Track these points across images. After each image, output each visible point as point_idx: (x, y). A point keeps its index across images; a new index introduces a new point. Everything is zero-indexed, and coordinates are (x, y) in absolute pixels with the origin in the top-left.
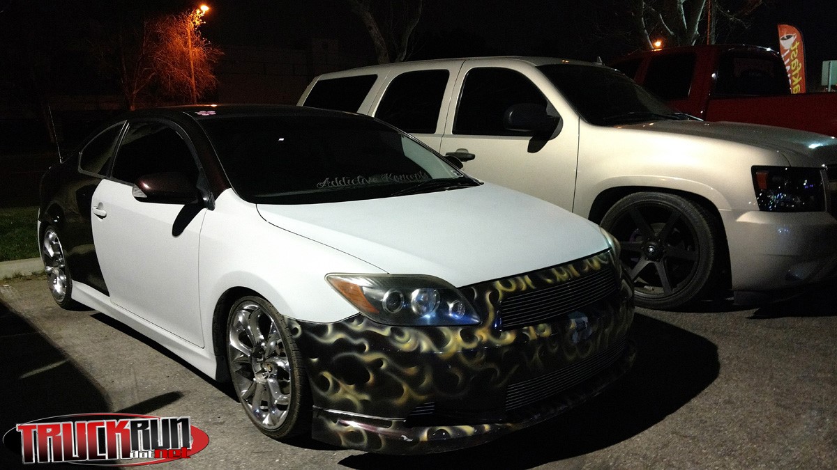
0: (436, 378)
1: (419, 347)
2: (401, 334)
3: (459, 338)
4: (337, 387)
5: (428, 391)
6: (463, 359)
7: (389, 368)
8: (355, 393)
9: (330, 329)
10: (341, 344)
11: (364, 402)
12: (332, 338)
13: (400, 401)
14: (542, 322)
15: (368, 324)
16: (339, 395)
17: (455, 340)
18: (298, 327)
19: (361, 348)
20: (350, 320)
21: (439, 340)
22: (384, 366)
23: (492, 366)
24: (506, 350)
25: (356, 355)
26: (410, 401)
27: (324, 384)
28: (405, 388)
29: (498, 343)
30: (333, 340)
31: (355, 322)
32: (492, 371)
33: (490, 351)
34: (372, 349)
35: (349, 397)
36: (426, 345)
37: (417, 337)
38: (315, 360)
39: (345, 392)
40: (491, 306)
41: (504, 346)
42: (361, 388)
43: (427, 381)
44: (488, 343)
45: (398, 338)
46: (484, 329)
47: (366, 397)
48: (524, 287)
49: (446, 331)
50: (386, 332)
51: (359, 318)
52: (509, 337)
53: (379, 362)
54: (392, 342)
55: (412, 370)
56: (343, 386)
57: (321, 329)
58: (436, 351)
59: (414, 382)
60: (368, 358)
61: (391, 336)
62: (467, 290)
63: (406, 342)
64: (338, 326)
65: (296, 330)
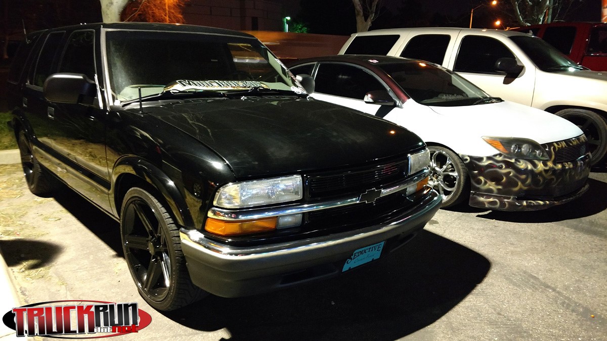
0: (532, 180)
1: (527, 167)
2: (519, 162)
3: (542, 165)
4: (486, 183)
5: (529, 185)
6: (544, 173)
7: (514, 175)
8: (494, 186)
9: (485, 159)
10: (489, 166)
11: (498, 190)
12: (485, 163)
13: (516, 189)
14: (569, 161)
15: (505, 157)
16: (487, 186)
17: (541, 165)
18: (468, 158)
19: (501, 167)
20: (496, 155)
21: (535, 165)
22: (511, 175)
23: (553, 177)
24: (558, 171)
25: (498, 170)
26: (521, 189)
27: (479, 182)
28: (520, 183)
29: (556, 168)
30: (486, 163)
31: (498, 156)
32: (553, 179)
33: (554, 171)
34: (506, 167)
35: (491, 187)
36: (530, 167)
37: (526, 164)
38: (476, 172)
39: (490, 185)
40: (553, 153)
41: (558, 170)
42: (497, 184)
43: (529, 181)
44: (553, 168)
45: (518, 163)
46: (551, 162)
47: (500, 187)
48: (564, 146)
49: (536, 162)
50: (513, 161)
51: (500, 155)
52: (560, 166)
53: (510, 173)
54: (516, 165)
55: (523, 177)
56: (489, 182)
57: (480, 159)
58: (534, 169)
59: (523, 181)
60: (504, 171)
61: (515, 163)
62: (544, 145)
63: (522, 165)
64: (489, 158)
65: (467, 160)
